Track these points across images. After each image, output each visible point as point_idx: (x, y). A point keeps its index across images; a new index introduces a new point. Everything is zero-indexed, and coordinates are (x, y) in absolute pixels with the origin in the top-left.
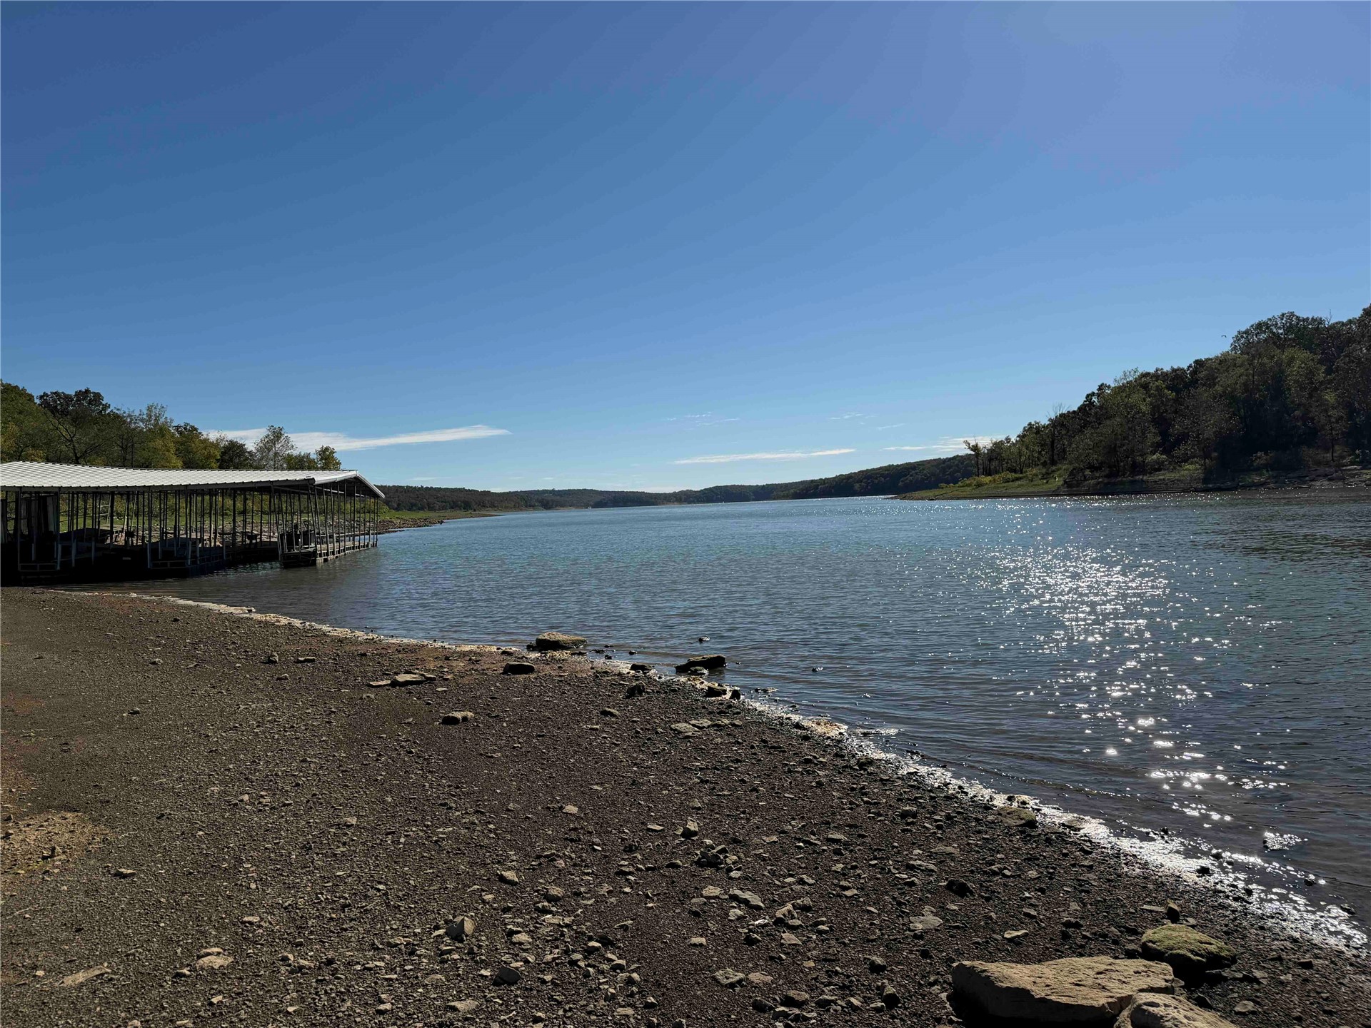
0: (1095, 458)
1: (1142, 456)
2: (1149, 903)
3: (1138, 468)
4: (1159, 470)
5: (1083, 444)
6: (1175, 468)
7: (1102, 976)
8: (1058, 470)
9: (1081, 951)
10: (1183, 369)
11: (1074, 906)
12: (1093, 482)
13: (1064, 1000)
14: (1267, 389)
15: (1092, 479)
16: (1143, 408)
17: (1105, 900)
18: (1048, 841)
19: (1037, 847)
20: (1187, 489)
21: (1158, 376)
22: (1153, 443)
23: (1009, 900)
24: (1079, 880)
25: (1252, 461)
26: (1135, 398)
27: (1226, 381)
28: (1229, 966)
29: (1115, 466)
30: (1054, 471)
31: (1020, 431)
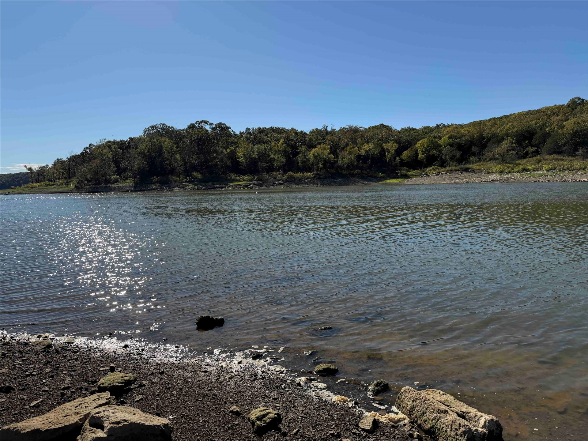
0: (89, 176)
1: (109, 176)
2: (103, 367)
3: (108, 181)
4: (116, 182)
5: (83, 170)
6: (123, 182)
7: (78, 408)
8: (72, 181)
9: (69, 399)
10: (124, 141)
11: (68, 379)
12: (88, 187)
13: (58, 426)
14: (157, 152)
15: (88, 185)
16: (109, 156)
17: (83, 372)
18: (57, 352)
19: (51, 357)
20: (127, 190)
21: (114, 142)
22: (113, 171)
23: (35, 386)
24: (71, 366)
25: (152, 180)
26: (106, 151)
27: (142, 147)
28: (133, 383)
29: (98, 180)
30: (70, 182)
31: (53, 162)
